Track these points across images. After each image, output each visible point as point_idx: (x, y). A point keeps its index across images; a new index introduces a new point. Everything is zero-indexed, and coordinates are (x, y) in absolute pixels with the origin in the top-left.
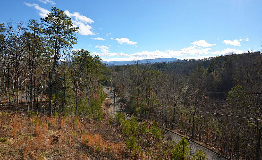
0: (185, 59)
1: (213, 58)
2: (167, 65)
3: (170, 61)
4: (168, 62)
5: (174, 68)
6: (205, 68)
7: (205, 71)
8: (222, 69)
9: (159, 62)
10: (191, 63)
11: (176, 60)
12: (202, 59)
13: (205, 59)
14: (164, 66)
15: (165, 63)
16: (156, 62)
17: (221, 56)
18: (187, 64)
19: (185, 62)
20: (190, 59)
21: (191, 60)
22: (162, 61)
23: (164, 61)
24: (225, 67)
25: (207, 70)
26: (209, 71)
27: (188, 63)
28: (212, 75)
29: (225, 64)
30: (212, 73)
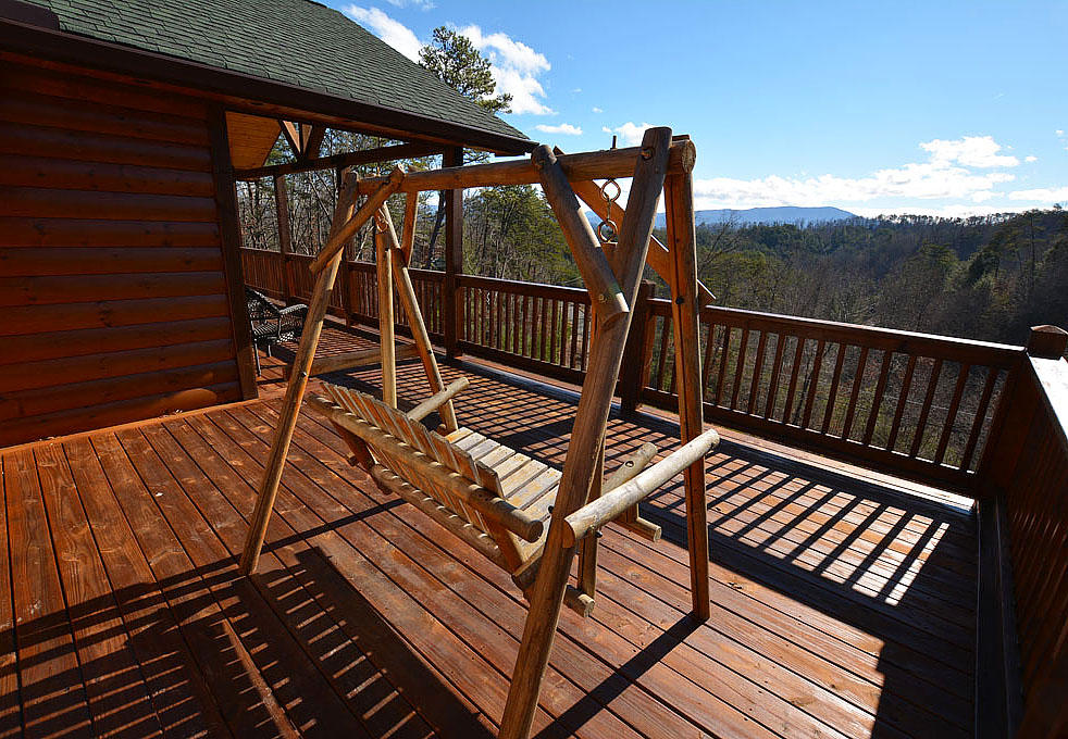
0: (880, 217)
1: (1012, 214)
2: (798, 237)
3: (815, 219)
4: (805, 226)
5: (828, 248)
6: (963, 258)
7: (959, 268)
8: (1039, 265)
9: (770, 221)
10: (905, 233)
11: (844, 219)
12: (959, 220)
13: (974, 219)
14: (786, 237)
15: (792, 227)
16: (757, 220)
17: (1051, 209)
18: (888, 236)
19: (882, 227)
20: (903, 218)
21: (909, 219)
22: (782, 220)
23: (791, 221)
24: (1054, 256)
25: (968, 264)
26: (977, 270)
27: (892, 232)
28: (985, 289)
29: (1057, 248)
30: (989, 279)
